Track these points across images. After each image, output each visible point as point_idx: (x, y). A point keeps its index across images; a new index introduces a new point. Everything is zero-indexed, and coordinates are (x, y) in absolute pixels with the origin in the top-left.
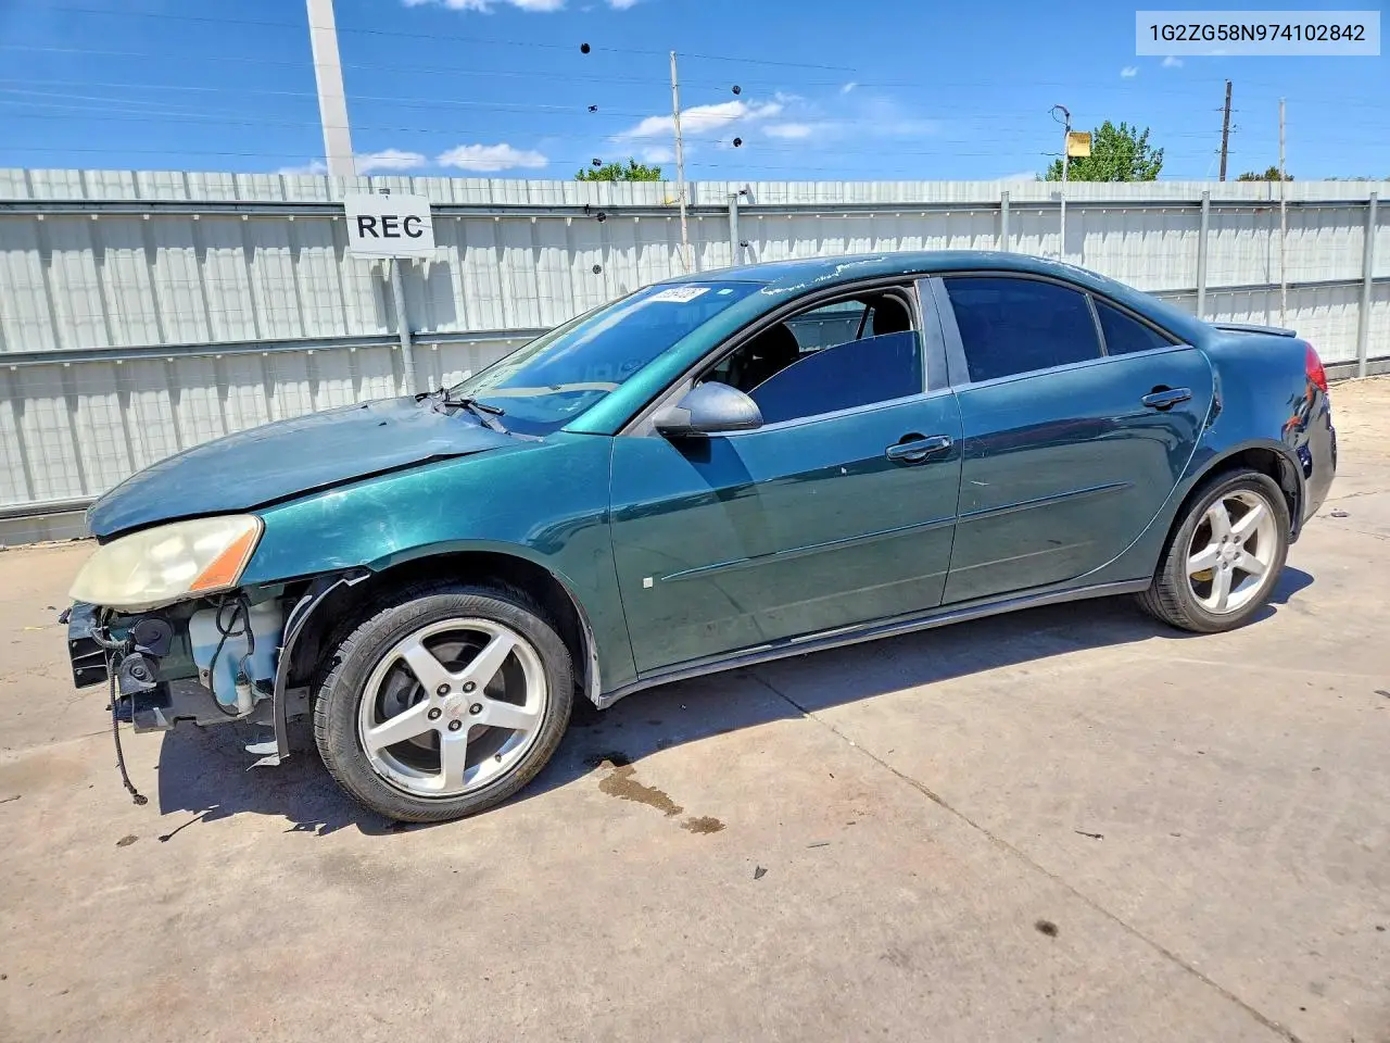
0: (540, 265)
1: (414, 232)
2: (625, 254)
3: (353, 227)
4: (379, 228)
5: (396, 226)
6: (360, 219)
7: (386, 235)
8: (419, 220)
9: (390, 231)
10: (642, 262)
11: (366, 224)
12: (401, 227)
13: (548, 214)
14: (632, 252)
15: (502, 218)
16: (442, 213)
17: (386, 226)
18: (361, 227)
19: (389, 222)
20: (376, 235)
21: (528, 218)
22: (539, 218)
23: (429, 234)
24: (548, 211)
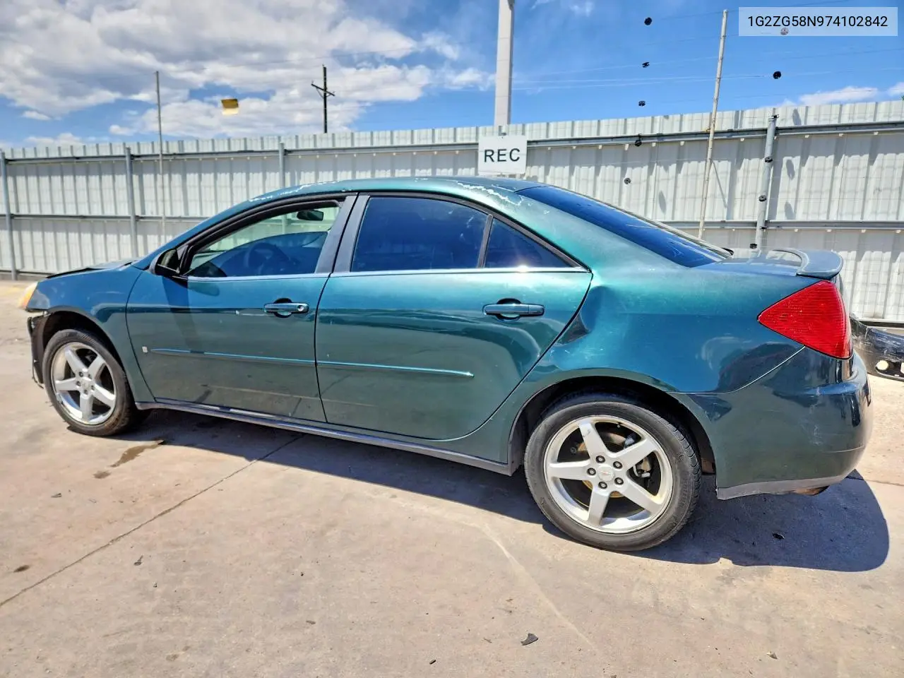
0: (599, 178)
1: (515, 158)
2: (666, 169)
3: (481, 155)
4: (495, 157)
5: (505, 155)
6: (486, 151)
7: (499, 160)
8: (518, 151)
9: (501, 158)
10: (680, 176)
11: (488, 155)
12: (508, 155)
13: (610, 142)
14: (673, 167)
15: (578, 147)
16: (535, 145)
17: (499, 155)
18: (486, 156)
19: (501, 152)
20: (493, 160)
21: (596, 146)
22: (604, 145)
23: (523, 159)
24: (610, 140)
